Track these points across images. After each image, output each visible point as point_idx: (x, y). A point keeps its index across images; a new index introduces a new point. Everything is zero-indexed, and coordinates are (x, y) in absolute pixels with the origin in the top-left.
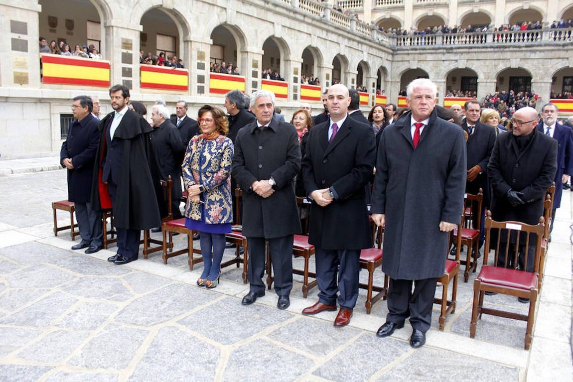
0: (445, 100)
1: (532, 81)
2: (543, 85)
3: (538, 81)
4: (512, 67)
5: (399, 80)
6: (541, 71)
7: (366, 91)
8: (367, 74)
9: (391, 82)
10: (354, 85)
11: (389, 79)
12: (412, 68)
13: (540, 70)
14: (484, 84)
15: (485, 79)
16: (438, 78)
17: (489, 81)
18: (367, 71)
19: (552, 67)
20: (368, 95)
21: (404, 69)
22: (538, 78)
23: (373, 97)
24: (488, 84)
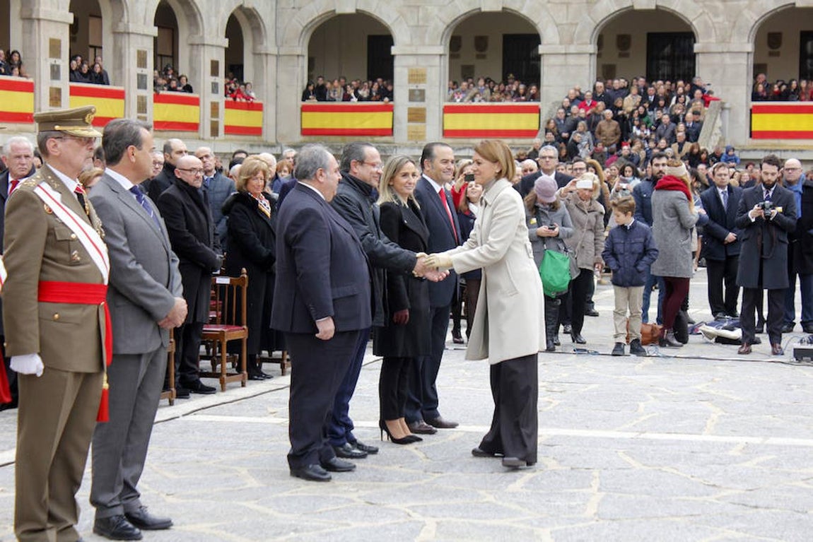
0: (448, 110)
1: (697, 47)
2: (728, 59)
3: (713, 50)
4: (637, 7)
5: (302, 49)
6: (720, 19)
7: (188, 89)
8: (191, 34)
9: (278, 56)
10: (145, 71)
11: (269, 46)
12: (339, 11)
13: (716, 15)
14: (560, 60)
15: (561, 43)
16: (423, 44)
17: (572, 49)
18: (190, 25)
19: (749, 7)
20: (195, 102)
21: (316, 15)
22: (713, 40)
23: (215, 107)
24: (571, 60)
